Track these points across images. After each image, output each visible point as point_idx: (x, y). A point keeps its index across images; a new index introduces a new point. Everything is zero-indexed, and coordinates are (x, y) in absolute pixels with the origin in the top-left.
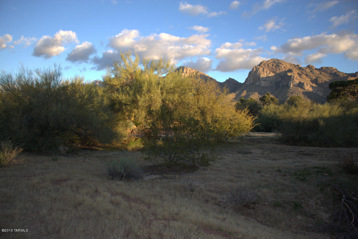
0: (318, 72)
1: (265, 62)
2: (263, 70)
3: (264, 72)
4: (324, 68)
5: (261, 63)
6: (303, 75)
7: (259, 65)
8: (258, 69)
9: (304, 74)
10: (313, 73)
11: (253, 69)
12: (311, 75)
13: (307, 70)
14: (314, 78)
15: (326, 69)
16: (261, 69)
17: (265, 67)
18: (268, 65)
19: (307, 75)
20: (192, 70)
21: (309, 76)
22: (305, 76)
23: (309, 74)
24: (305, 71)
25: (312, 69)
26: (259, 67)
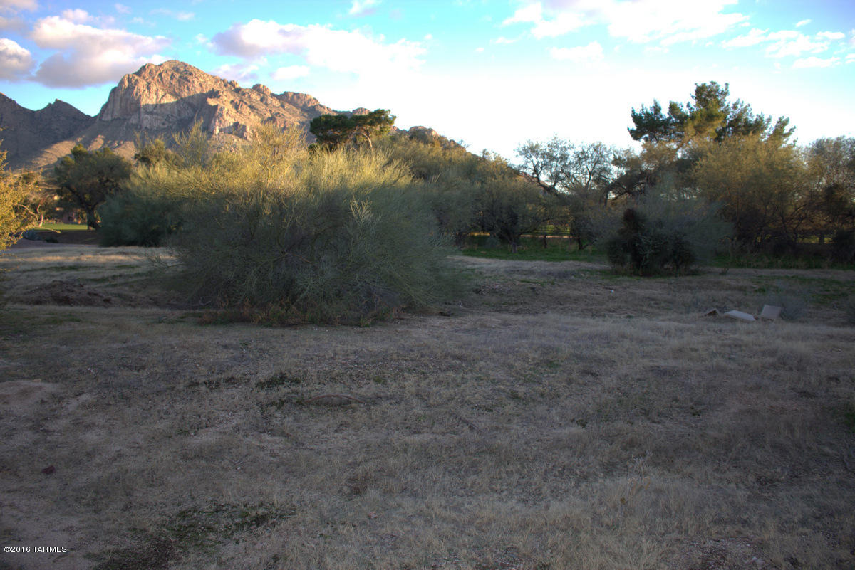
0: (277, 103)
1: (153, 67)
2: (148, 88)
3: (150, 92)
4: (290, 95)
5: (143, 68)
6: (245, 106)
7: (138, 73)
8: (136, 84)
9: (246, 104)
10: (266, 104)
11: (122, 82)
12: (262, 107)
13: (254, 96)
14: (269, 115)
15: (295, 97)
16: (142, 84)
17: (153, 78)
18: (160, 75)
19: (251, 107)
21: (258, 110)
22: (248, 110)
23: (258, 106)
24: (249, 97)
25: (263, 93)
26: (136, 77)
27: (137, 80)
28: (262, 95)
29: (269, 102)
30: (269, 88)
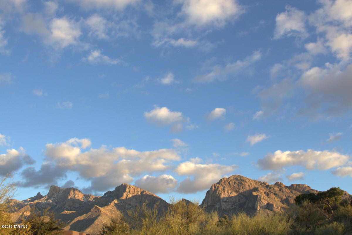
0: (288, 191)
1: (226, 179)
2: (224, 190)
3: (225, 192)
4: (295, 186)
5: (221, 180)
6: (272, 194)
7: (219, 183)
8: (218, 188)
9: (272, 193)
10: (283, 192)
11: (211, 188)
12: (281, 194)
13: (276, 188)
14: (285, 197)
15: (298, 187)
16: (221, 188)
17: (226, 185)
18: (229, 183)
19: (275, 194)
20: (136, 189)
21: (278, 195)
22: (274, 196)
23: (278, 193)
24: (274, 189)
25: (280, 186)
26: (218, 185)
27: (218, 186)
28: (280, 187)
29: (284, 191)
30: (283, 183)
